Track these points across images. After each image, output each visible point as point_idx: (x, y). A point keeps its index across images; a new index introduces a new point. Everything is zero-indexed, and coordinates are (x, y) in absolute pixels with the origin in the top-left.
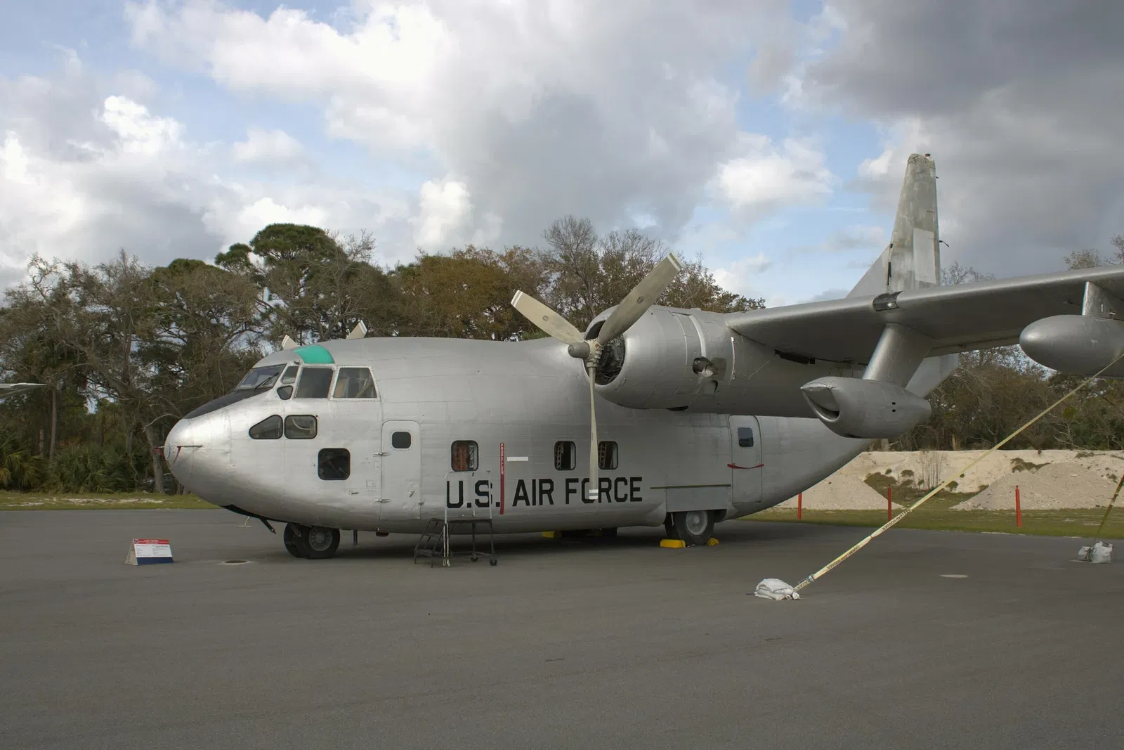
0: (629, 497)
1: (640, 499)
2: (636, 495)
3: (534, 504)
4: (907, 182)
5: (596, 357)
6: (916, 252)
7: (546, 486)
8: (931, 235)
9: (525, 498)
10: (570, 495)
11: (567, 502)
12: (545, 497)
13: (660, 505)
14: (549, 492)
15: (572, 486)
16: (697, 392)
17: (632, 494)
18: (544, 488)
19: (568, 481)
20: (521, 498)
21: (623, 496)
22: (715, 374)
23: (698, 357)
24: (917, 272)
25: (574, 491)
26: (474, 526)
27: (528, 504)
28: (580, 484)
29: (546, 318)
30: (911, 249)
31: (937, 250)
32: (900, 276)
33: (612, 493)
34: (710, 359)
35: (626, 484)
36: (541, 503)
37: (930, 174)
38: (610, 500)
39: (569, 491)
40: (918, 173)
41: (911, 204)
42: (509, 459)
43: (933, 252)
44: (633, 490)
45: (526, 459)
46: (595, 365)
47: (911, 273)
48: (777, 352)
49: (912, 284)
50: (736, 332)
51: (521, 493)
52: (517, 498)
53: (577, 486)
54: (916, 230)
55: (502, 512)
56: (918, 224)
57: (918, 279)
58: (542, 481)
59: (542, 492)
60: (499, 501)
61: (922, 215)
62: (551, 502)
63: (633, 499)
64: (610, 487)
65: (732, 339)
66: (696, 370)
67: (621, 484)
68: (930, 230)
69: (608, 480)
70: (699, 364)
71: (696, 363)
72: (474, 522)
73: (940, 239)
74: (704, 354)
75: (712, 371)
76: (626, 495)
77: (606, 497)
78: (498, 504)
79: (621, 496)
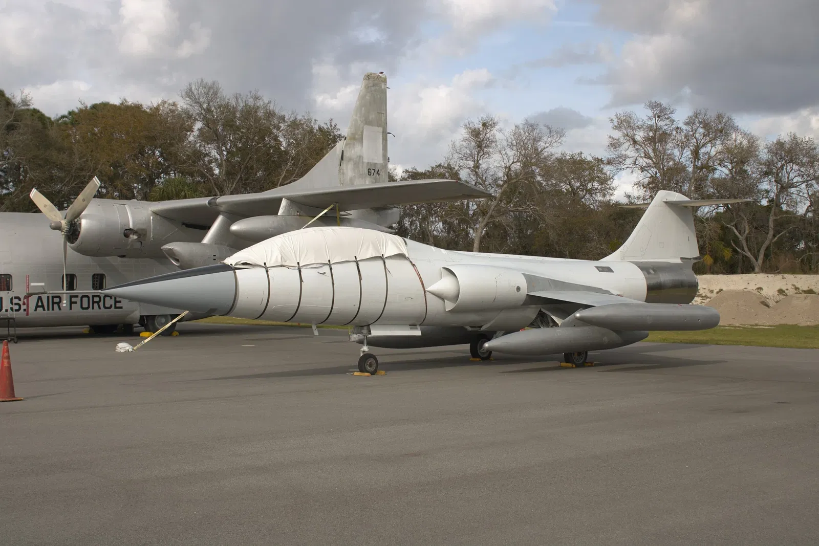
0: (113, 306)
1: (121, 308)
2: (118, 305)
3: (48, 310)
4: (361, 94)
5: (66, 229)
6: (365, 141)
7: (56, 300)
8: (381, 129)
9: (43, 306)
10: (73, 305)
11: (71, 309)
12: (56, 306)
13: (136, 310)
14: (58, 303)
15: (74, 300)
16: (128, 247)
17: (115, 304)
18: (55, 301)
19: (71, 297)
20: (40, 307)
21: (109, 306)
22: (138, 238)
23: (127, 228)
24: (365, 156)
25: (75, 303)
26: (9, 321)
27: (44, 310)
28: (79, 298)
29: (45, 206)
30: (361, 140)
31: (385, 140)
32: (350, 159)
33: (101, 304)
34: (135, 229)
35: (111, 298)
36: (53, 309)
37: (381, 87)
38: (100, 308)
39: (71, 303)
40: (371, 87)
41: (363, 109)
42: (32, 284)
43: (381, 141)
44: (116, 302)
45: (43, 284)
46: (65, 234)
47: (360, 157)
48: (183, 224)
49: (361, 165)
50: (155, 213)
51: (40, 304)
52: (37, 306)
53: (78, 300)
54: (365, 126)
55: (27, 314)
56: (368, 122)
57: (366, 160)
58: (53, 297)
59: (53, 303)
60: (26, 308)
61: (372, 116)
62: (60, 309)
63: (116, 307)
64: (100, 301)
65: (152, 218)
66: (126, 236)
67: (107, 299)
68: (379, 126)
69: (99, 296)
70: (127, 232)
71: (126, 232)
72: (9, 319)
73: (388, 132)
74: (131, 226)
75: (137, 236)
76: (111, 306)
77: (97, 306)
78: (25, 310)
79: (107, 305)
